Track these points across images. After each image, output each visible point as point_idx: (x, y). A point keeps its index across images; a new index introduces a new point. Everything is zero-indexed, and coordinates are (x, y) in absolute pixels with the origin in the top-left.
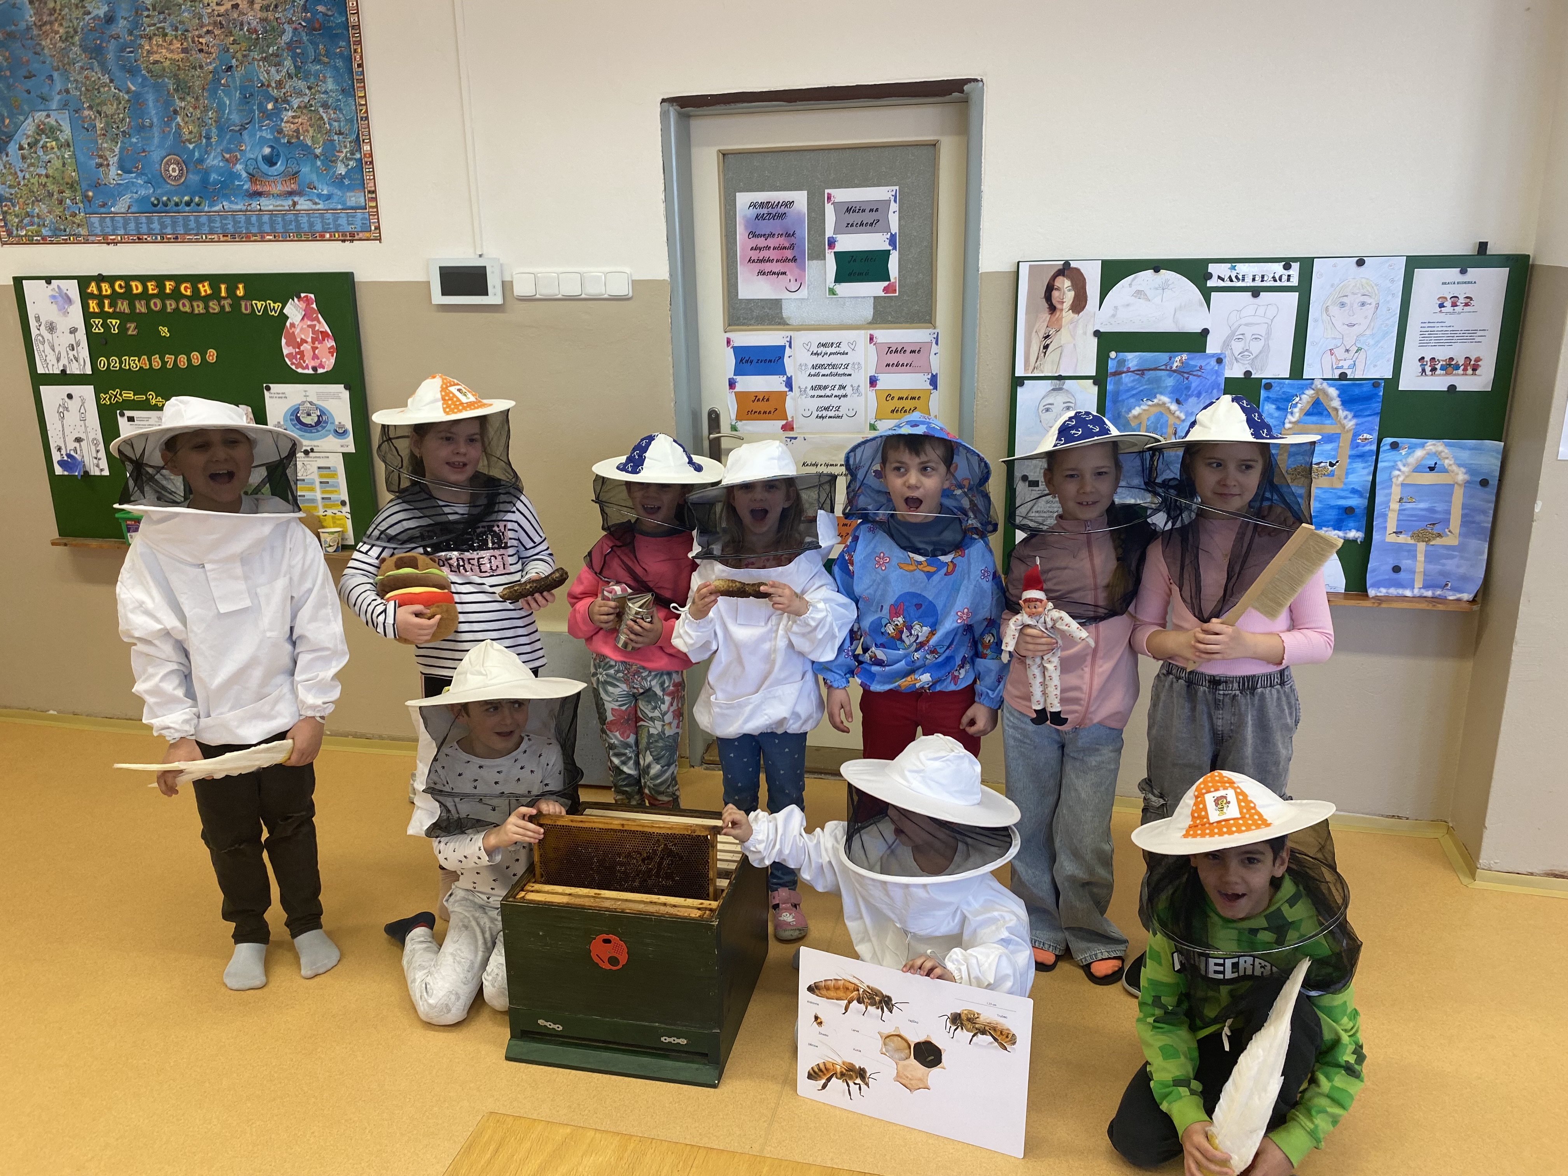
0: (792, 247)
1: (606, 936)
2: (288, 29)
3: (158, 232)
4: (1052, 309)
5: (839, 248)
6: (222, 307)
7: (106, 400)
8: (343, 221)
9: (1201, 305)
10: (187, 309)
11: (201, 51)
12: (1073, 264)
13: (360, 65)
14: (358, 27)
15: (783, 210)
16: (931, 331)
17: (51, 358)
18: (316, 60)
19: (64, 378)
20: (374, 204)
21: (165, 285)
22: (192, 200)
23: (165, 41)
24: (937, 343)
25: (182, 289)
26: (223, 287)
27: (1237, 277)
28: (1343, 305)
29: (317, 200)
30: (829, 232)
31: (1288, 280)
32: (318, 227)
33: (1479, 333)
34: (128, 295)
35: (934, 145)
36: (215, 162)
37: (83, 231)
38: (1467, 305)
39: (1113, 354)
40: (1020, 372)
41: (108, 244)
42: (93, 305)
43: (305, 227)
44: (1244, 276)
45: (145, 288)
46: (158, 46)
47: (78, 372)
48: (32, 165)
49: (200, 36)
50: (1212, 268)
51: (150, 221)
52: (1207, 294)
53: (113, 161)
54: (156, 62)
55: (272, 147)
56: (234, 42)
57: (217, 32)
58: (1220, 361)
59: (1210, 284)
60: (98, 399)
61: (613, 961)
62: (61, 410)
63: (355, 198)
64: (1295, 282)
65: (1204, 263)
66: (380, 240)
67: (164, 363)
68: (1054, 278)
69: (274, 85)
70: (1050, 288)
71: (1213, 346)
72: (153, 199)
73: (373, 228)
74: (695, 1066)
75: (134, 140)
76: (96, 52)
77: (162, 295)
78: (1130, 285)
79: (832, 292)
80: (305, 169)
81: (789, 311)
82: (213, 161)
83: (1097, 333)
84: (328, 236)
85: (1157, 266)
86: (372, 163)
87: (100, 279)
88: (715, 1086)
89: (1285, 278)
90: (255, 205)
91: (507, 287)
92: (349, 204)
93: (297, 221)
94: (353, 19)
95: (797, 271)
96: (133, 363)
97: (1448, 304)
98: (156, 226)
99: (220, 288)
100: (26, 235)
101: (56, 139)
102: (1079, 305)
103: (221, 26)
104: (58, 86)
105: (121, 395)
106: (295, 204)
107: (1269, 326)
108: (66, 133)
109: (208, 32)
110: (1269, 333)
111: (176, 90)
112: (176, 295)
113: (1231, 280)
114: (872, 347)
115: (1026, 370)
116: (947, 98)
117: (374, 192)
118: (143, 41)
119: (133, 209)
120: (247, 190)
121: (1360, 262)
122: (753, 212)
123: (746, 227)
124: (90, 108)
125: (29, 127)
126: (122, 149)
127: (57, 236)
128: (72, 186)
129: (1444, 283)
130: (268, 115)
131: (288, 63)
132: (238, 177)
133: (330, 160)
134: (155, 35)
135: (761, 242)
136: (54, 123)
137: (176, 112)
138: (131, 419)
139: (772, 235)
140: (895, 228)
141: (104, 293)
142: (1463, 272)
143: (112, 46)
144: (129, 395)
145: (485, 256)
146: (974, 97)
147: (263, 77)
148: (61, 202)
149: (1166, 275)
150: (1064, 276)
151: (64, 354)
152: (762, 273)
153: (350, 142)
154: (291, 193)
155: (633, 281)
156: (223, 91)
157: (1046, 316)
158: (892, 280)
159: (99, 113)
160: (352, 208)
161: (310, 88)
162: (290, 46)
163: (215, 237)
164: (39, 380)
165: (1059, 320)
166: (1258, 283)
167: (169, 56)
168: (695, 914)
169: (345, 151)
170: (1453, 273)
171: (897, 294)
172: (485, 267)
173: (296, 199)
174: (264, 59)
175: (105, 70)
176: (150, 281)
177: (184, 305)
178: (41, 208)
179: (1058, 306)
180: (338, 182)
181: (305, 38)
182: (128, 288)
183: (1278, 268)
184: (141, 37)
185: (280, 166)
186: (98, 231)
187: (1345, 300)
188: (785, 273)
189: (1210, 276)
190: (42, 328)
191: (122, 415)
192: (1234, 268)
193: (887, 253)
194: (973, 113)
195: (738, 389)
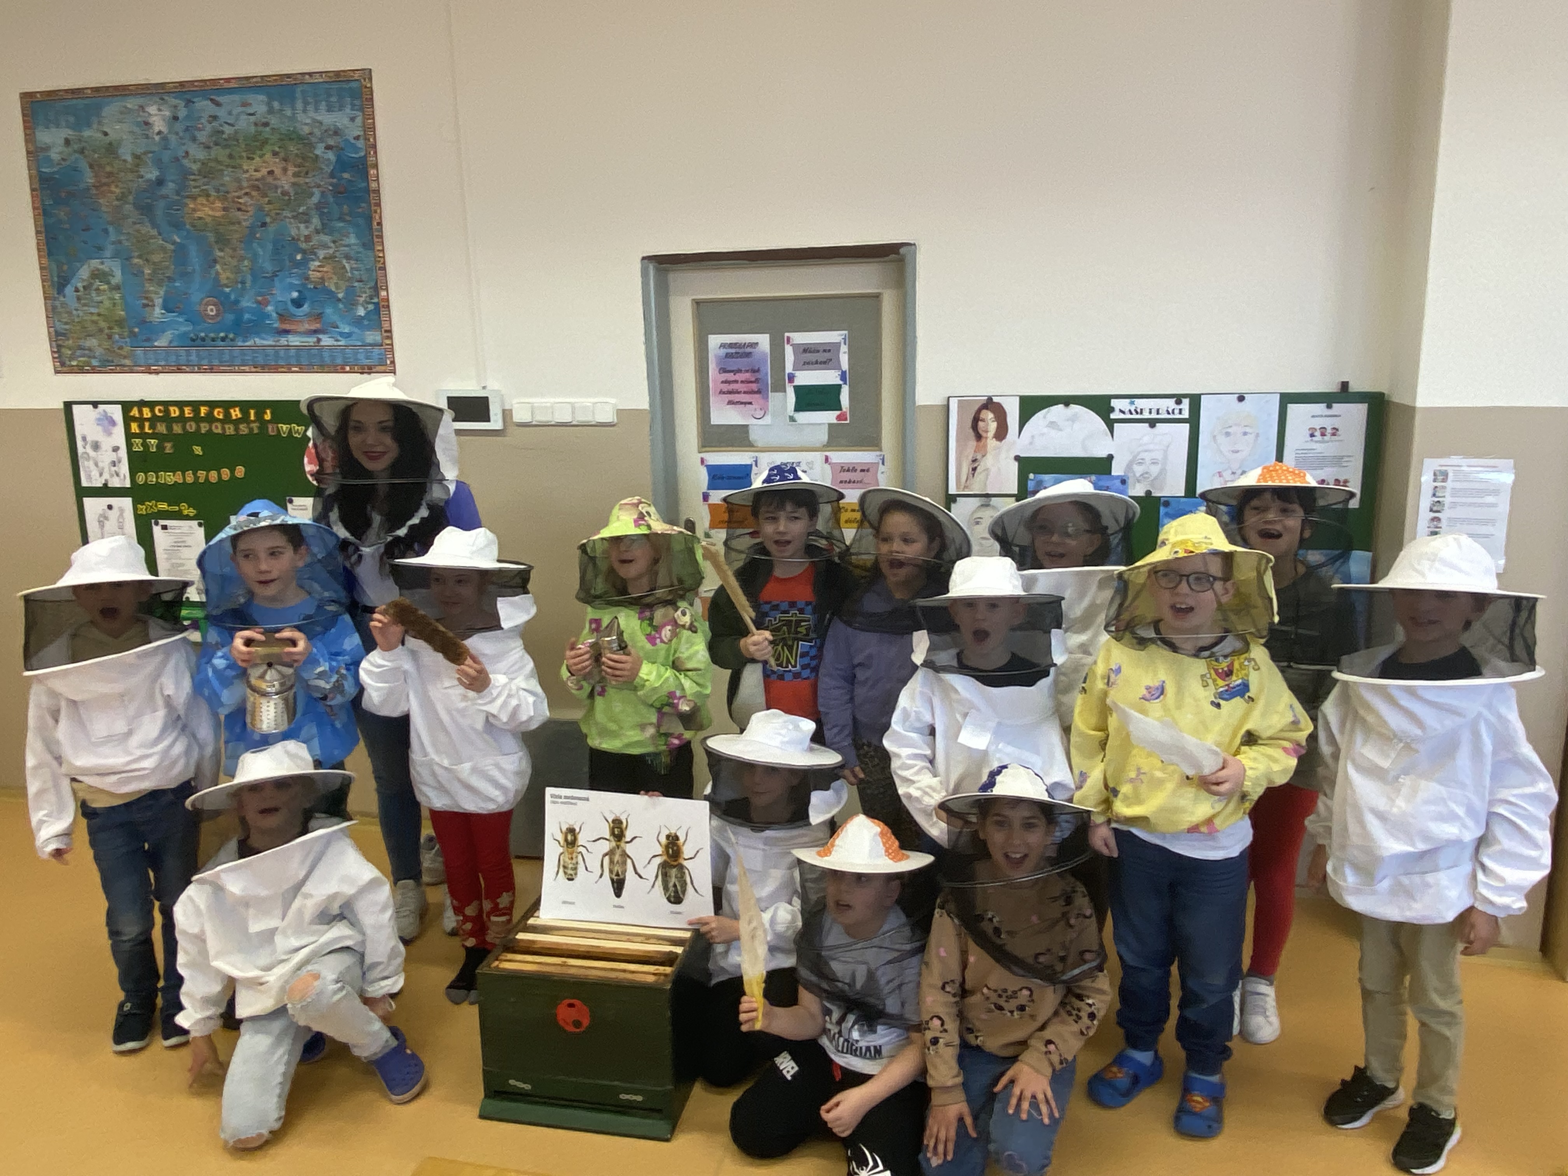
0: (757, 381)
1: (572, 1001)
2: (317, 192)
3: (196, 363)
4: (979, 437)
5: (797, 382)
6: (251, 429)
7: (143, 509)
8: (361, 356)
9: (1107, 435)
10: (219, 431)
11: (239, 209)
12: (995, 399)
13: (380, 224)
14: (377, 192)
15: (748, 350)
16: (878, 453)
17: (95, 473)
18: (341, 219)
19: (105, 491)
20: (388, 342)
21: (200, 410)
22: (227, 336)
23: (208, 201)
24: (883, 464)
25: (216, 413)
26: (252, 412)
27: (1136, 411)
28: (1228, 434)
29: (340, 338)
30: (789, 368)
31: (1180, 413)
32: (339, 361)
33: (1346, 459)
34: (167, 418)
35: (877, 296)
36: (249, 304)
37: (127, 362)
38: (1334, 434)
39: (1031, 476)
40: (952, 490)
41: (150, 373)
42: (134, 427)
43: (327, 360)
44: (1141, 410)
45: (182, 412)
46: (203, 205)
47: (118, 486)
48: (85, 305)
49: (239, 197)
50: (1114, 403)
51: (188, 353)
52: (1110, 424)
53: (158, 301)
54: (200, 218)
55: (299, 291)
56: (269, 203)
57: (254, 193)
58: (1124, 482)
59: (1112, 416)
60: (135, 509)
61: (577, 1024)
62: (101, 519)
63: (372, 337)
64: (1186, 415)
65: (1108, 398)
66: (395, 373)
67: (197, 478)
68: (979, 411)
69: (302, 239)
70: (976, 420)
71: (1117, 470)
72: (192, 335)
73: (388, 362)
74: (650, 1121)
75: (177, 284)
76: (146, 210)
77: (197, 418)
78: (1045, 417)
79: (792, 419)
80: (329, 311)
81: (753, 436)
82: (247, 303)
83: (1017, 458)
84: (348, 368)
85: (1067, 401)
86: (388, 307)
87: (142, 404)
88: (667, 1140)
89: (1177, 411)
90: (283, 341)
91: (507, 414)
92: (368, 341)
93: (322, 356)
94: (373, 185)
95: (761, 401)
96: (170, 478)
97: (1318, 433)
98: (194, 358)
99: (250, 414)
100: (77, 366)
101: (108, 283)
102: (1001, 433)
103: (257, 188)
104: (113, 237)
105: (156, 506)
106: (319, 340)
107: (1166, 452)
108: (118, 277)
109: (246, 194)
110: (1165, 457)
111: (217, 242)
112: (210, 419)
113: (1131, 413)
114: (827, 467)
115: (958, 488)
116: (886, 259)
117: (390, 331)
118: (188, 201)
119: (175, 344)
120: (276, 328)
121: (1241, 398)
122: (723, 351)
123: (718, 364)
124: (140, 257)
125: (84, 273)
126: (166, 292)
127: (105, 366)
128: (120, 323)
129: (1313, 416)
130: (297, 264)
131: (316, 221)
132: (268, 316)
133: (351, 302)
134: (200, 196)
135: (730, 377)
136: (107, 269)
137: (215, 261)
138: (165, 527)
139: (739, 371)
140: (845, 366)
141: (145, 416)
142: (1329, 407)
143: (162, 204)
144: (163, 506)
145: (488, 388)
146: (908, 258)
147: (294, 232)
148: (110, 337)
149: (1075, 408)
150: (987, 409)
151: (106, 470)
152: (730, 403)
153: (370, 288)
154: (315, 332)
155: (618, 410)
156: (258, 244)
157: (973, 443)
158: (844, 410)
159: (147, 260)
160: (370, 345)
161: (334, 242)
162: (319, 207)
163: (247, 368)
164: (82, 492)
165: (985, 446)
166: (1154, 416)
167: (210, 213)
168: (651, 979)
169: (364, 295)
170: (1319, 408)
171: (848, 422)
172: (487, 398)
173: (321, 336)
174: (294, 217)
175: (154, 225)
176: (187, 406)
177: (217, 427)
178: (92, 342)
179: (984, 434)
180: (358, 322)
181: (331, 200)
182: (167, 412)
183: (1171, 403)
184: (188, 197)
185: (306, 308)
186: (142, 362)
187: (1229, 430)
188: (750, 403)
189: (1112, 410)
190: (88, 447)
191: (157, 524)
192: (1132, 403)
193: (839, 387)
194: (909, 270)
195: (710, 502)
